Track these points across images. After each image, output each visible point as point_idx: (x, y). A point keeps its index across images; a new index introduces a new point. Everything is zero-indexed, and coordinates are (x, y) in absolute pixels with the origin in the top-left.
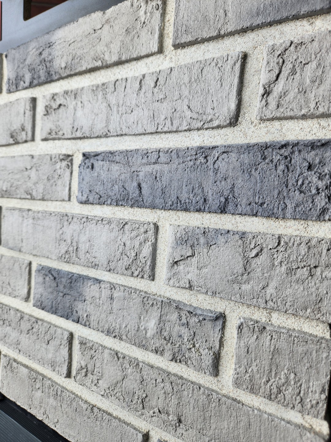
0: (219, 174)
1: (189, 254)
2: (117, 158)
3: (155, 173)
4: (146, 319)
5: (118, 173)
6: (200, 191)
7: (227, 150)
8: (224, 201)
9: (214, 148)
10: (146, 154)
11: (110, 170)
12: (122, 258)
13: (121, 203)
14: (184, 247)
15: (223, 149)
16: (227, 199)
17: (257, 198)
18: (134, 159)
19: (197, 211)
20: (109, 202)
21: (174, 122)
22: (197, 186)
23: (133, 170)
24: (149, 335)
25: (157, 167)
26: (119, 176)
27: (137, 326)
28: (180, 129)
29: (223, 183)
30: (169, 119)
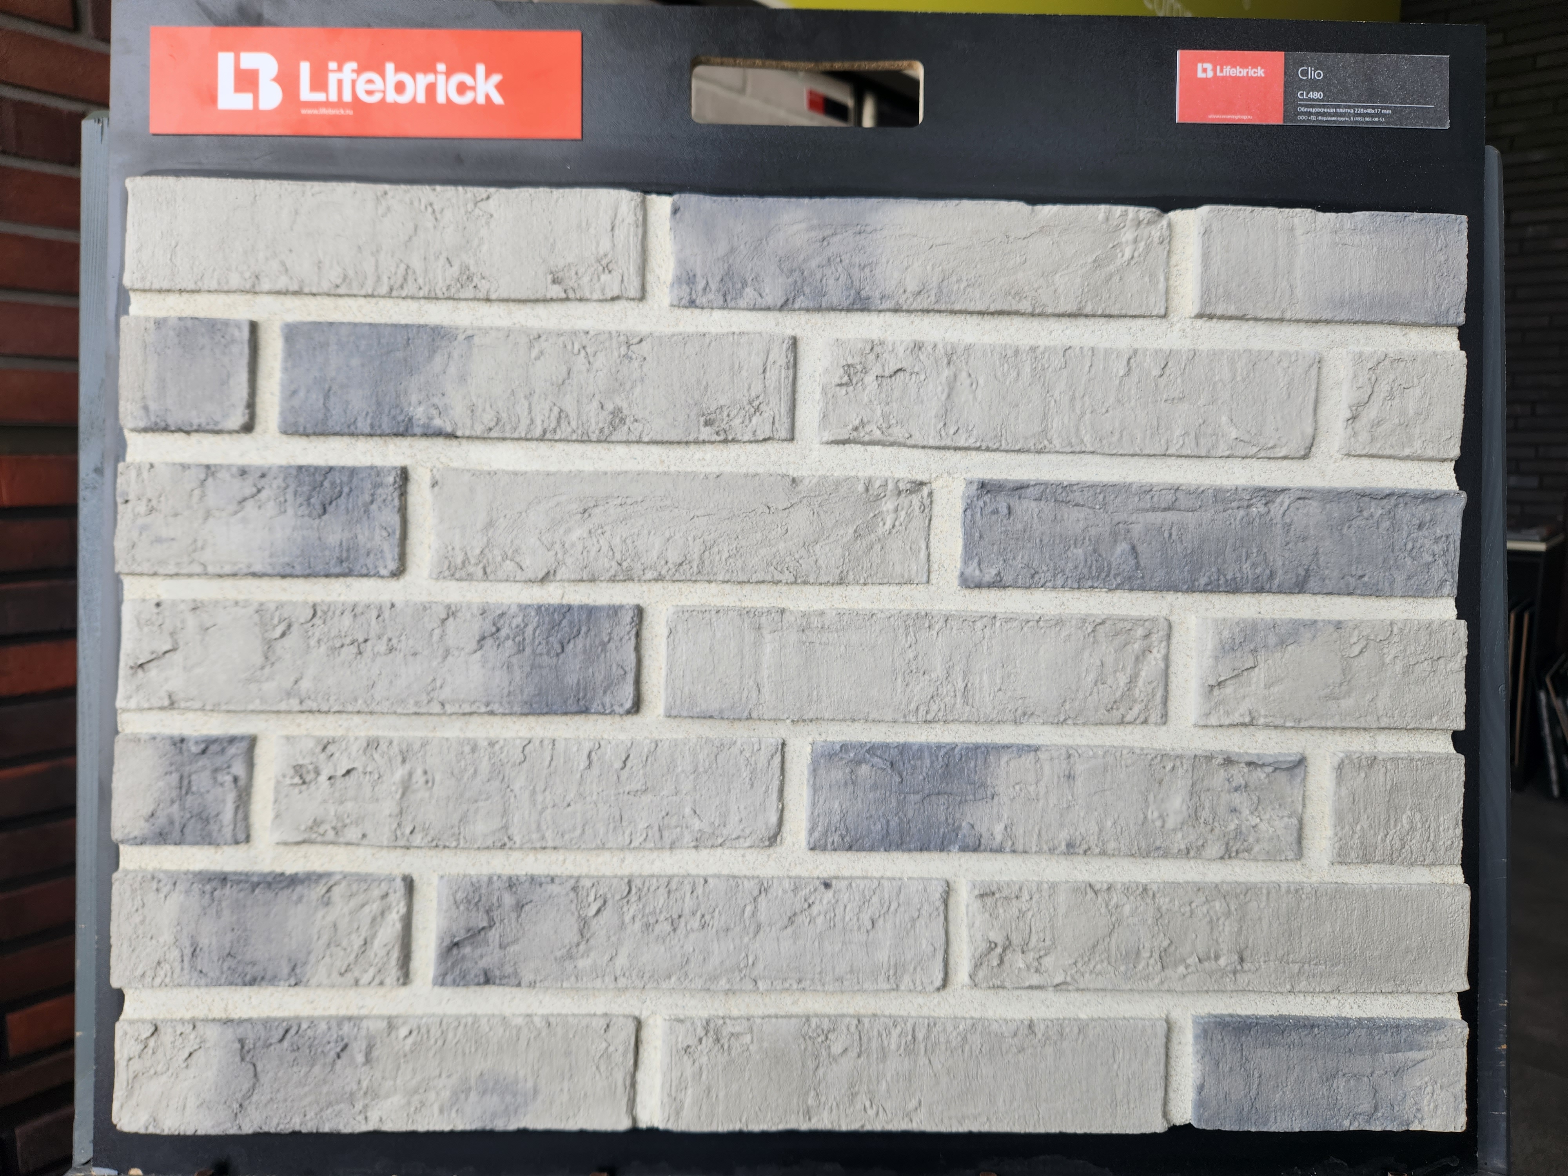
0: (1292, 533)
1: (1247, 666)
2: (1077, 496)
3: (1166, 528)
4: (1161, 796)
5: (1081, 524)
6: (1261, 557)
7: (1305, 495)
8: (1303, 573)
9: (1283, 490)
10: (1147, 490)
11: (1059, 517)
12: (1095, 690)
13: (1090, 583)
14: (1239, 654)
15: (1299, 494)
16: (1307, 570)
17: (1354, 567)
18: (1119, 499)
19: (1258, 592)
20: (1059, 582)
21: (1202, 441)
22: (1255, 550)
23: (1116, 519)
24: (1171, 823)
25: (1171, 516)
26: (1083, 531)
27: (1142, 816)
28: (1213, 453)
29: (1300, 544)
30: (1192, 436)
